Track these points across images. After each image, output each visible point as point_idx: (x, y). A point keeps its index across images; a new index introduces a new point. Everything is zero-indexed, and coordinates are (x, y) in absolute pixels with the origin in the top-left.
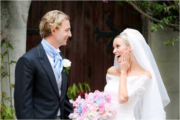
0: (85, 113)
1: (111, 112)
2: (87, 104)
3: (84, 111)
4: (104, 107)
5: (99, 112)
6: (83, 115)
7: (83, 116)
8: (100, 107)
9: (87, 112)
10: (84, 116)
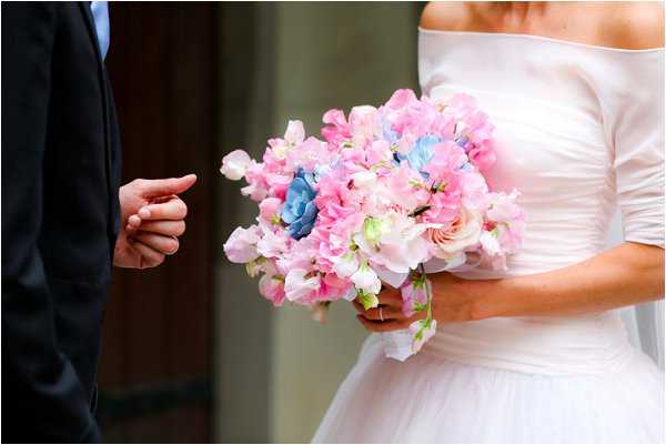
0: (339, 222)
1: (500, 228)
2: (350, 165)
3: (332, 213)
4: (457, 193)
5: (431, 221)
6: (326, 235)
7: (328, 245)
8: (434, 191)
9: (351, 219)
10: (336, 242)
